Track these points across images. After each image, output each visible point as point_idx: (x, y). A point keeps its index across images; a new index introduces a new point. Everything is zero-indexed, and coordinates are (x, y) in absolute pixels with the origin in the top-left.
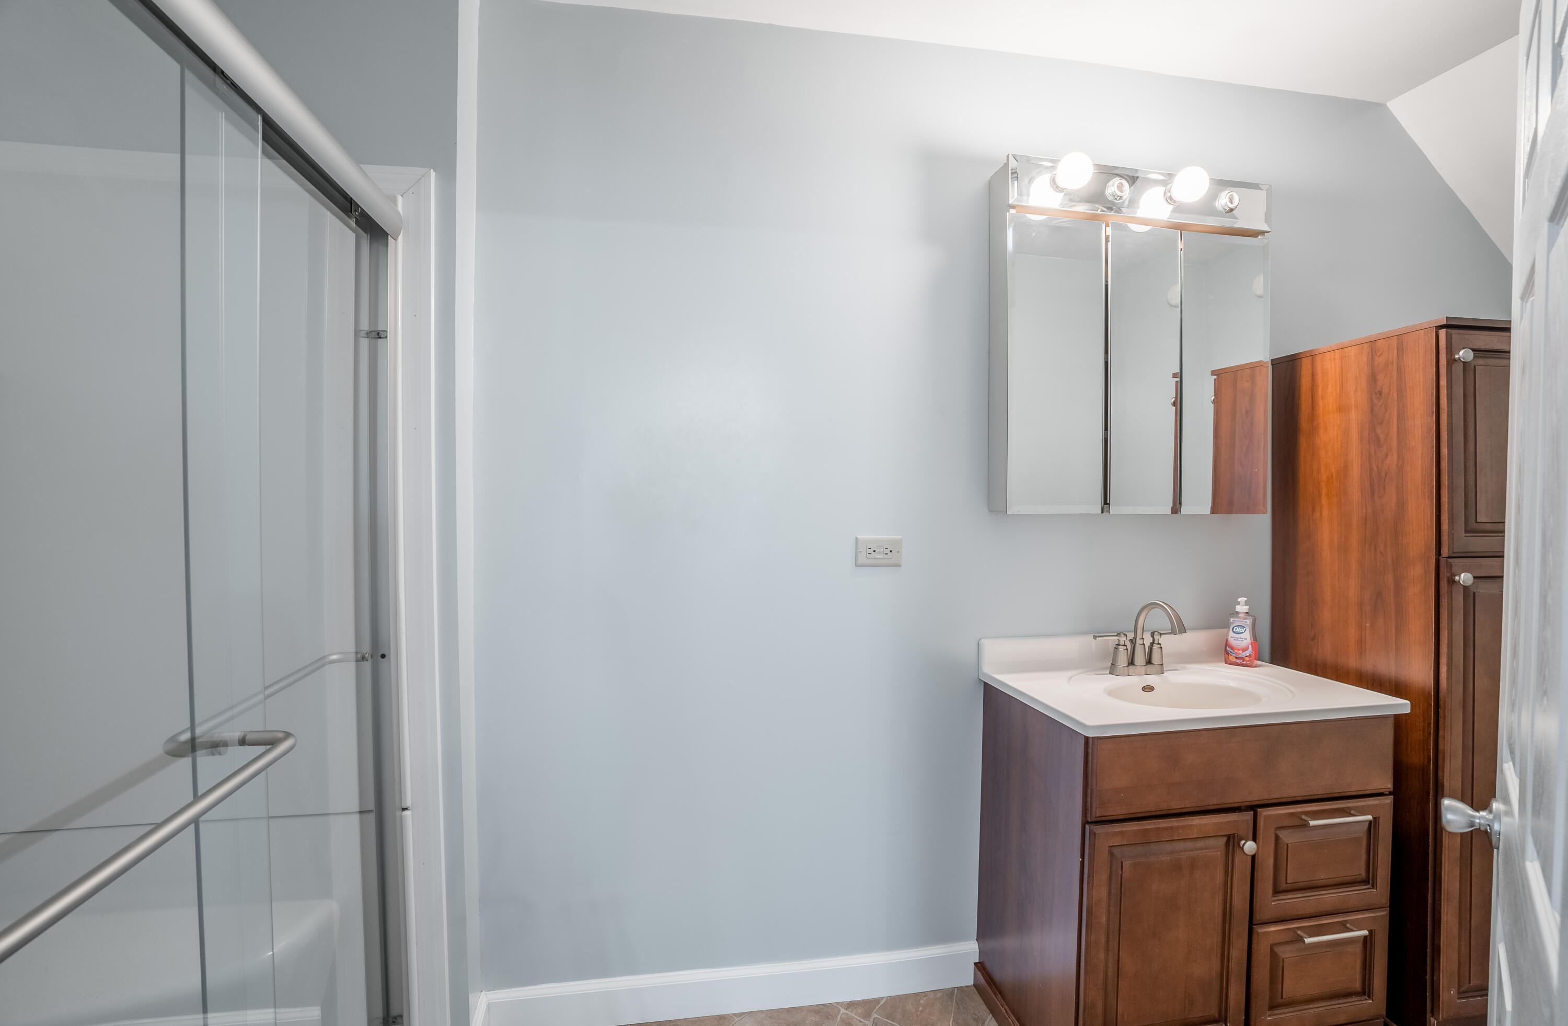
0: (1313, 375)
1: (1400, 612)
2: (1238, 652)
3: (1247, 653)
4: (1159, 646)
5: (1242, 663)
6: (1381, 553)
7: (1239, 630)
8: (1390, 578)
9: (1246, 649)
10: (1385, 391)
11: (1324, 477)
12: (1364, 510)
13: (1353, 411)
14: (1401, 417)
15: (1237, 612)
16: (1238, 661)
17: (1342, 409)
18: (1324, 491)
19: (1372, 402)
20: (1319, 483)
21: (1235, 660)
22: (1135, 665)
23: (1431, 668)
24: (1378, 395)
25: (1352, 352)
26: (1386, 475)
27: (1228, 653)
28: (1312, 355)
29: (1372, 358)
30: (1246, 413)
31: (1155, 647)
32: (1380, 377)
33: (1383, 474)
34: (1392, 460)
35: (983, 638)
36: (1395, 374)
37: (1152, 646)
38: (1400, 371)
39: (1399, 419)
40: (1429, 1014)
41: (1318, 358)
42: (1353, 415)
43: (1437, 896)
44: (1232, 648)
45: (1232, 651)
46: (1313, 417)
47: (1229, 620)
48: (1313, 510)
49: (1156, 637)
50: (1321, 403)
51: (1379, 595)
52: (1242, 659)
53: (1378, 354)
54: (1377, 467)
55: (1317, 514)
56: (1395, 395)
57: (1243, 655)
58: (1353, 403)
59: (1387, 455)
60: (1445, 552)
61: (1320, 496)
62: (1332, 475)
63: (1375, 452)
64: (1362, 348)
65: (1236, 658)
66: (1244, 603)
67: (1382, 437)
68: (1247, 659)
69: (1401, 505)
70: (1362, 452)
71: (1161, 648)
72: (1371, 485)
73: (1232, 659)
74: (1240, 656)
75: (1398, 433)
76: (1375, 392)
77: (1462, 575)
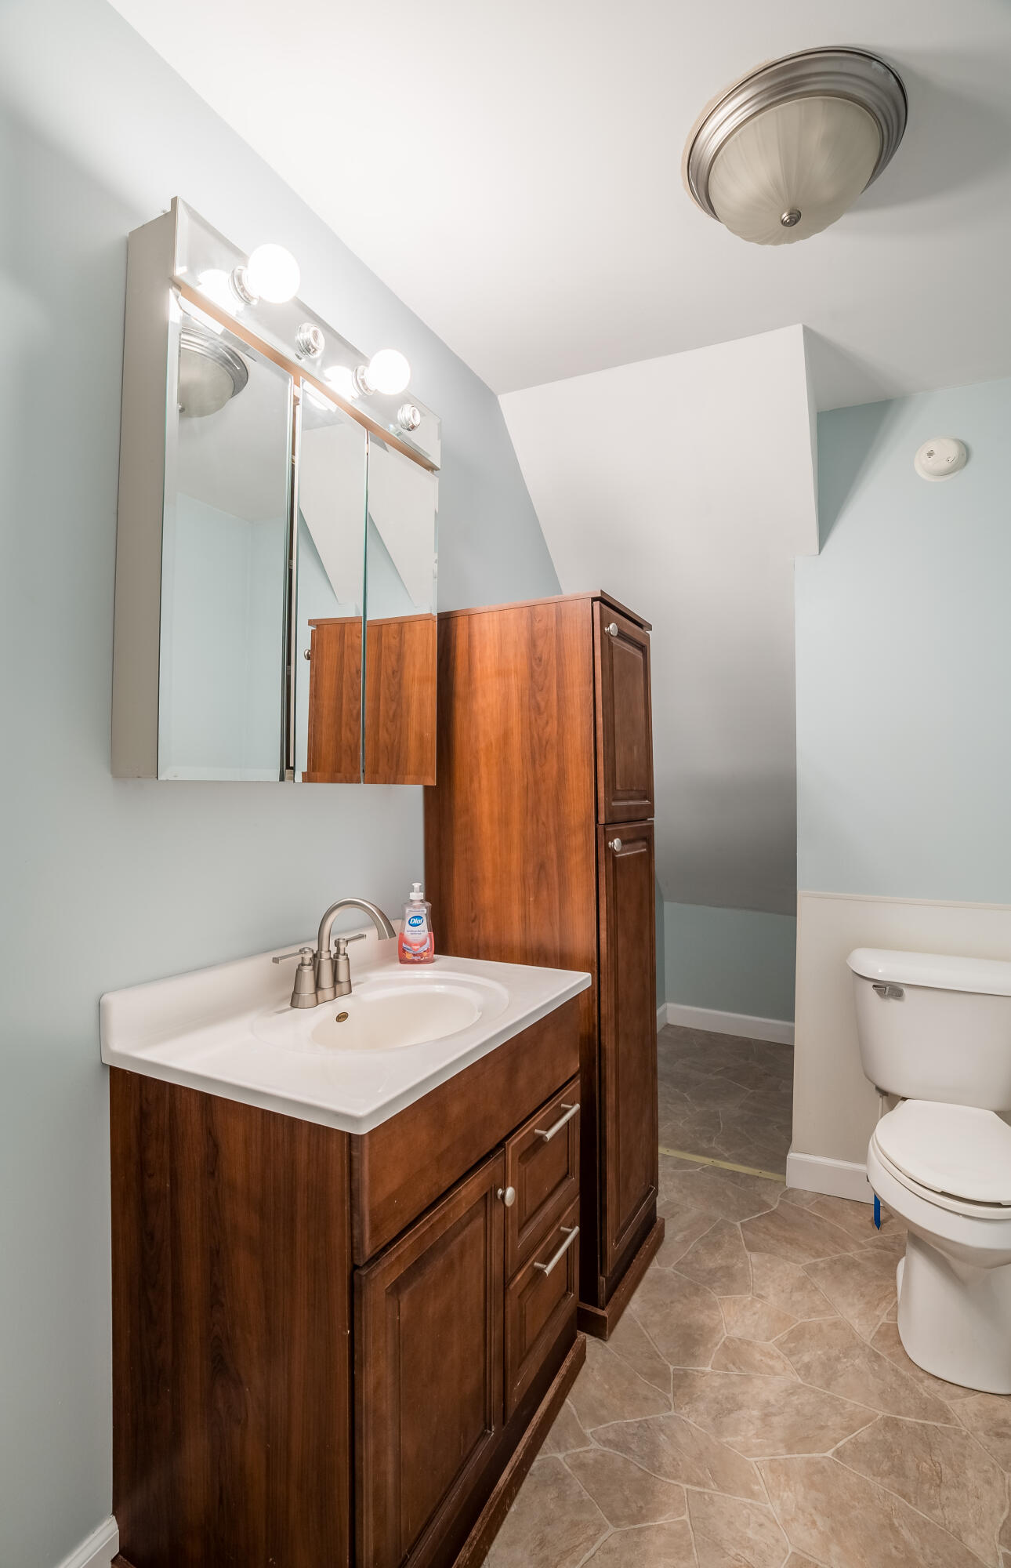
0: (470, 636)
1: (563, 882)
2: (416, 947)
3: (425, 947)
4: (345, 957)
5: (418, 960)
6: (543, 824)
7: (416, 921)
8: (552, 849)
9: (422, 944)
10: (545, 657)
11: (482, 745)
12: (526, 780)
13: (513, 676)
14: (560, 686)
15: (412, 901)
16: (416, 958)
17: (502, 673)
18: (483, 760)
19: (532, 667)
20: (477, 752)
21: (412, 958)
22: (323, 989)
23: (593, 935)
24: (538, 661)
25: (512, 615)
26: (547, 743)
27: (404, 951)
28: (469, 615)
29: (532, 622)
30: (393, 673)
31: (342, 959)
32: (540, 643)
33: (544, 743)
34: (553, 727)
35: (107, 993)
36: (554, 639)
37: (338, 958)
38: (559, 638)
39: (558, 687)
40: (599, 1274)
41: (475, 619)
42: (513, 681)
43: (603, 1158)
44: (410, 945)
45: (409, 947)
46: (470, 681)
47: (404, 912)
48: (471, 780)
49: (342, 946)
50: (478, 666)
51: (542, 866)
52: (421, 955)
53: (538, 620)
54: (538, 735)
55: (476, 785)
56: (555, 662)
57: (421, 950)
58: (513, 668)
59: (547, 723)
60: (602, 819)
61: (478, 766)
62: (491, 744)
63: (536, 720)
64: (522, 612)
65: (414, 955)
66: (418, 890)
67: (543, 704)
68: (425, 954)
69: (562, 774)
70: (522, 720)
71: (348, 959)
72: (532, 752)
73: (409, 956)
74: (418, 952)
75: (558, 701)
76: (535, 658)
77: (615, 841)
